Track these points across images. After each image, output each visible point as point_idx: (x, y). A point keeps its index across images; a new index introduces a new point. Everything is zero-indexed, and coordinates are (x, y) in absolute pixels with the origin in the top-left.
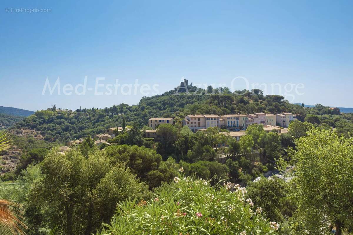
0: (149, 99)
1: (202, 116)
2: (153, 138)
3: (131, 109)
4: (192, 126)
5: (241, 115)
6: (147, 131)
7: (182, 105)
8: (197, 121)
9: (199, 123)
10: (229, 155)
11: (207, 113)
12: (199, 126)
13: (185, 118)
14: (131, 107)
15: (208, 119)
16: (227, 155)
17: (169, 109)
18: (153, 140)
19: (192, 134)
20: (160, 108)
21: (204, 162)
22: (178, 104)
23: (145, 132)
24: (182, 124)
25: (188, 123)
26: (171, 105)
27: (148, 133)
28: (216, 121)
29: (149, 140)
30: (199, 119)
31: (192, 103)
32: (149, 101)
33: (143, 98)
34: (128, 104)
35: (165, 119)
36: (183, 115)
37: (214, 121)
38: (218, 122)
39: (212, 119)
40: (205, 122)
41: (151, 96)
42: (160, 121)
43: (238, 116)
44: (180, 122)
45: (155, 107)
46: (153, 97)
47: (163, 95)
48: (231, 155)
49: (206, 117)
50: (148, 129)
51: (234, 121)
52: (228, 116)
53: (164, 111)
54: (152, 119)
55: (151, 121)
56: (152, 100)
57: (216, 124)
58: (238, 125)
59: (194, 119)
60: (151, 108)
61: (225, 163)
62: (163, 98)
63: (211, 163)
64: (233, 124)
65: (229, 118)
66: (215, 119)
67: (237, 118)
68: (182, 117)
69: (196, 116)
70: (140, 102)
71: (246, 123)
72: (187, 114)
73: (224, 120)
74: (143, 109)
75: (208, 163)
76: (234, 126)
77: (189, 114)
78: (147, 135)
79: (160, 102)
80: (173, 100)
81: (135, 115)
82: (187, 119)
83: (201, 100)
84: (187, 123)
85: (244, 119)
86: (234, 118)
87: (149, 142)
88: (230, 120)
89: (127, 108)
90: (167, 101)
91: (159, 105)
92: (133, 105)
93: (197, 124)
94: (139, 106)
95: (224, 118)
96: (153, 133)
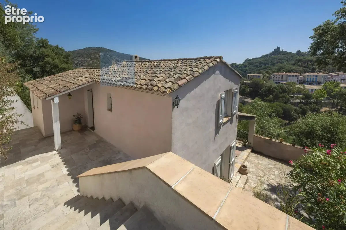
0: (250, 60)
1: (285, 74)
2: (248, 86)
3: (239, 66)
4: (276, 80)
5: (320, 74)
6: (245, 82)
7: (273, 65)
8: (281, 77)
9: (282, 78)
10: (302, 101)
11: (290, 72)
12: (282, 80)
13: (271, 74)
14: (238, 65)
15: (290, 76)
16: (300, 101)
17: (263, 66)
18: (248, 87)
19: (275, 85)
20: (257, 66)
21: (280, 104)
22: (270, 63)
23: (243, 82)
24: (269, 78)
25: (274, 78)
26: (265, 64)
27: (245, 83)
28: (297, 77)
29: (245, 87)
30: (282, 76)
31: (281, 63)
32: (250, 61)
33: (246, 59)
34: (236, 63)
35: (257, 75)
36: (271, 72)
37: (294, 77)
38: (298, 78)
39: (293, 76)
40: (287, 78)
41: (252, 58)
42: (254, 76)
43: (317, 74)
44: (268, 77)
45: (253, 65)
46: (253, 59)
47: (260, 58)
48: (303, 102)
49: (288, 74)
50: (245, 81)
51: (313, 78)
52: (307, 74)
53: (260, 68)
54: (249, 74)
55: (248, 75)
56: (252, 61)
57: (297, 79)
58: (317, 81)
59: (278, 76)
60: (250, 66)
61: (297, 106)
62: (259, 60)
63: (284, 105)
64: (312, 80)
65: (308, 76)
66: (296, 76)
67: (316, 76)
68: (270, 74)
69: (281, 74)
70: (244, 62)
71: (325, 80)
72: (273, 72)
73: (304, 77)
74: (246, 66)
75: (282, 104)
76: (313, 82)
77: (275, 72)
78: (244, 84)
79: (258, 62)
80: (268, 61)
81: (240, 70)
82: (273, 76)
83: (289, 61)
84: (272, 77)
85: (323, 77)
86: (313, 76)
87: (245, 88)
88: (309, 77)
89: (235, 66)
90: (262, 62)
91: (257, 64)
92: (240, 64)
93: (280, 79)
94: (243, 64)
95: (304, 76)
96: (248, 83)
